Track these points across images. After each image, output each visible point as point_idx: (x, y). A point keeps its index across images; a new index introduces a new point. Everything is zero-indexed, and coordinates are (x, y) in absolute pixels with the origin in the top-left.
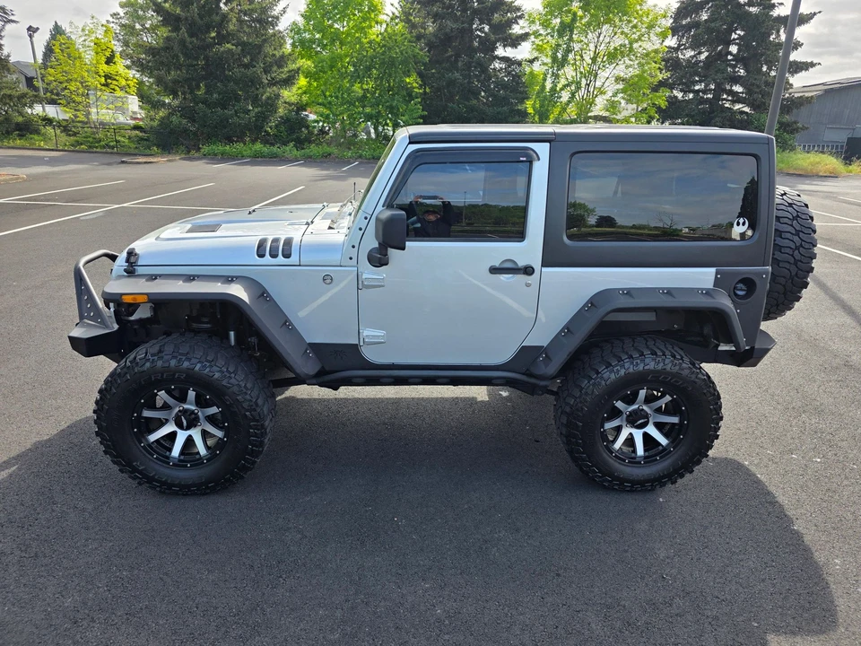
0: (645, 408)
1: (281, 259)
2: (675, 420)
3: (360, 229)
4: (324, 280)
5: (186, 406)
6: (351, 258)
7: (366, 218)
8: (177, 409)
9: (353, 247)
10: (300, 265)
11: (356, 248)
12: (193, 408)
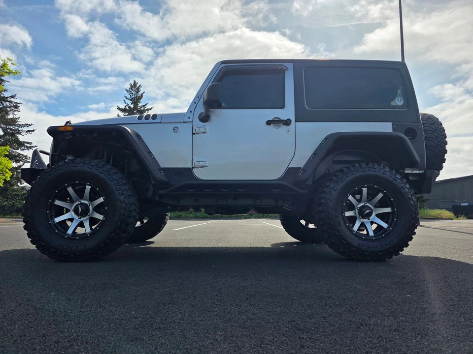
0: (368, 205)
1: (151, 120)
2: (388, 210)
3: (195, 103)
4: (174, 130)
5: (82, 201)
6: (189, 118)
7: (198, 97)
8: (77, 203)
9: (191, 112)
10: (161, 123)
11: (193, 113)
12: (87, 202)
